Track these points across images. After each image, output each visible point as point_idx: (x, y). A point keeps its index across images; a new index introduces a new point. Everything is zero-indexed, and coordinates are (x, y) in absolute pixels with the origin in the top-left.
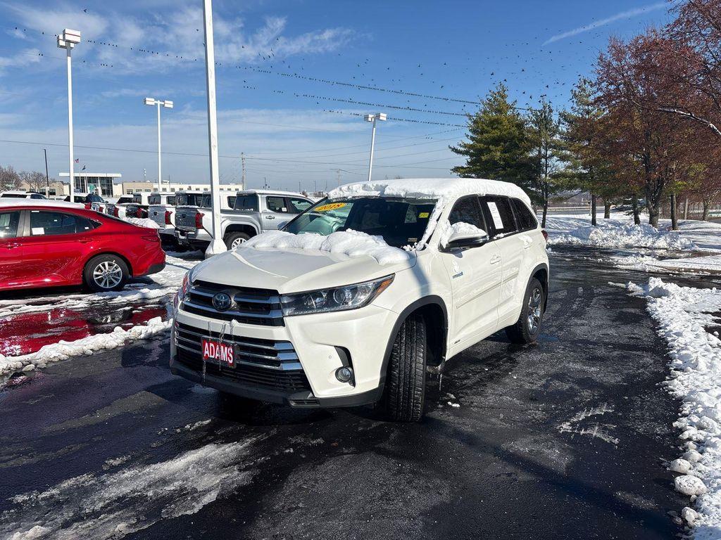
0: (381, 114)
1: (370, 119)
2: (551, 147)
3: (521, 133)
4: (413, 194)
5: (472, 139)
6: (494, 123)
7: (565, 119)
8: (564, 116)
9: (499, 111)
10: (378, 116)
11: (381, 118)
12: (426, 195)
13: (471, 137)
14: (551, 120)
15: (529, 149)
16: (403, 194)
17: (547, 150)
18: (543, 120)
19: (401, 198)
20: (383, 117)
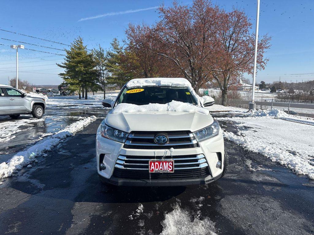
0: (21, 45)
1: (14, 48)
2: (105, 66)
3: (91, 59)
4: (175, 84)
5: (67, 61)
6: (78, 54)
7: (109, 55)
8: (109, 54)
9: (80, 49)
10: (19, 46)
11: (21, 47)
12: (181, 85)
13: (67, 60)
14: (103, 55)
15: (95, 66)
16: (170, 85)
17: (103, 67)
18: (100, 55)
19: (169, 86)
20: (22, 47)
